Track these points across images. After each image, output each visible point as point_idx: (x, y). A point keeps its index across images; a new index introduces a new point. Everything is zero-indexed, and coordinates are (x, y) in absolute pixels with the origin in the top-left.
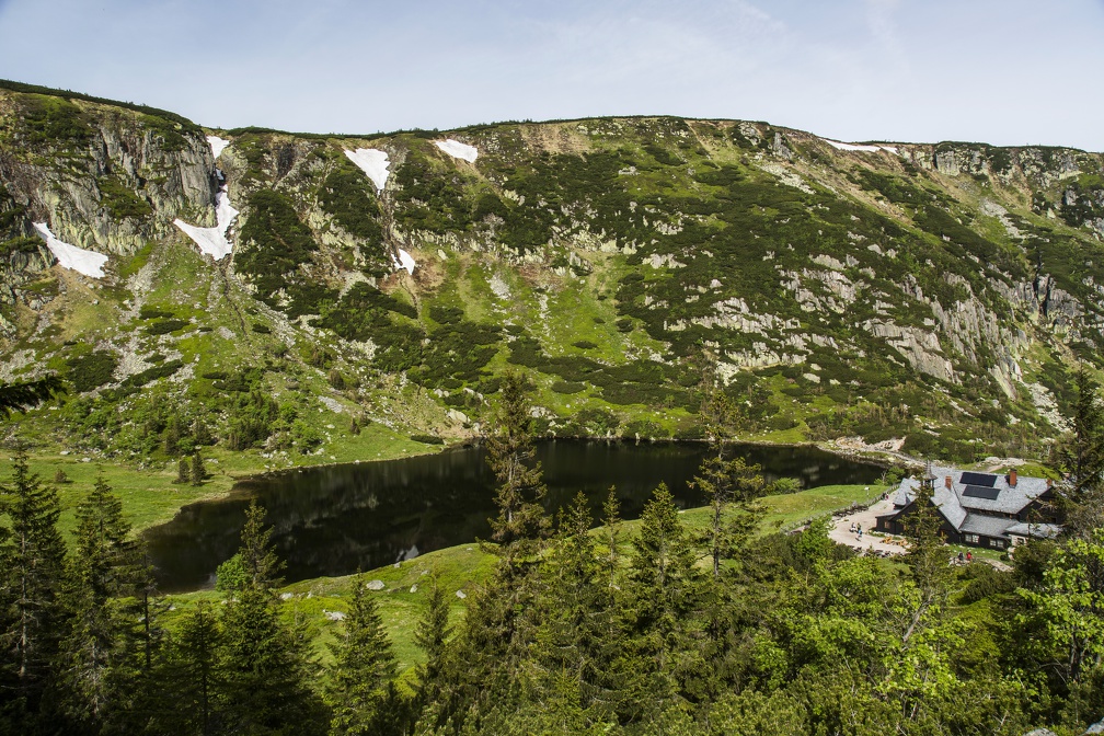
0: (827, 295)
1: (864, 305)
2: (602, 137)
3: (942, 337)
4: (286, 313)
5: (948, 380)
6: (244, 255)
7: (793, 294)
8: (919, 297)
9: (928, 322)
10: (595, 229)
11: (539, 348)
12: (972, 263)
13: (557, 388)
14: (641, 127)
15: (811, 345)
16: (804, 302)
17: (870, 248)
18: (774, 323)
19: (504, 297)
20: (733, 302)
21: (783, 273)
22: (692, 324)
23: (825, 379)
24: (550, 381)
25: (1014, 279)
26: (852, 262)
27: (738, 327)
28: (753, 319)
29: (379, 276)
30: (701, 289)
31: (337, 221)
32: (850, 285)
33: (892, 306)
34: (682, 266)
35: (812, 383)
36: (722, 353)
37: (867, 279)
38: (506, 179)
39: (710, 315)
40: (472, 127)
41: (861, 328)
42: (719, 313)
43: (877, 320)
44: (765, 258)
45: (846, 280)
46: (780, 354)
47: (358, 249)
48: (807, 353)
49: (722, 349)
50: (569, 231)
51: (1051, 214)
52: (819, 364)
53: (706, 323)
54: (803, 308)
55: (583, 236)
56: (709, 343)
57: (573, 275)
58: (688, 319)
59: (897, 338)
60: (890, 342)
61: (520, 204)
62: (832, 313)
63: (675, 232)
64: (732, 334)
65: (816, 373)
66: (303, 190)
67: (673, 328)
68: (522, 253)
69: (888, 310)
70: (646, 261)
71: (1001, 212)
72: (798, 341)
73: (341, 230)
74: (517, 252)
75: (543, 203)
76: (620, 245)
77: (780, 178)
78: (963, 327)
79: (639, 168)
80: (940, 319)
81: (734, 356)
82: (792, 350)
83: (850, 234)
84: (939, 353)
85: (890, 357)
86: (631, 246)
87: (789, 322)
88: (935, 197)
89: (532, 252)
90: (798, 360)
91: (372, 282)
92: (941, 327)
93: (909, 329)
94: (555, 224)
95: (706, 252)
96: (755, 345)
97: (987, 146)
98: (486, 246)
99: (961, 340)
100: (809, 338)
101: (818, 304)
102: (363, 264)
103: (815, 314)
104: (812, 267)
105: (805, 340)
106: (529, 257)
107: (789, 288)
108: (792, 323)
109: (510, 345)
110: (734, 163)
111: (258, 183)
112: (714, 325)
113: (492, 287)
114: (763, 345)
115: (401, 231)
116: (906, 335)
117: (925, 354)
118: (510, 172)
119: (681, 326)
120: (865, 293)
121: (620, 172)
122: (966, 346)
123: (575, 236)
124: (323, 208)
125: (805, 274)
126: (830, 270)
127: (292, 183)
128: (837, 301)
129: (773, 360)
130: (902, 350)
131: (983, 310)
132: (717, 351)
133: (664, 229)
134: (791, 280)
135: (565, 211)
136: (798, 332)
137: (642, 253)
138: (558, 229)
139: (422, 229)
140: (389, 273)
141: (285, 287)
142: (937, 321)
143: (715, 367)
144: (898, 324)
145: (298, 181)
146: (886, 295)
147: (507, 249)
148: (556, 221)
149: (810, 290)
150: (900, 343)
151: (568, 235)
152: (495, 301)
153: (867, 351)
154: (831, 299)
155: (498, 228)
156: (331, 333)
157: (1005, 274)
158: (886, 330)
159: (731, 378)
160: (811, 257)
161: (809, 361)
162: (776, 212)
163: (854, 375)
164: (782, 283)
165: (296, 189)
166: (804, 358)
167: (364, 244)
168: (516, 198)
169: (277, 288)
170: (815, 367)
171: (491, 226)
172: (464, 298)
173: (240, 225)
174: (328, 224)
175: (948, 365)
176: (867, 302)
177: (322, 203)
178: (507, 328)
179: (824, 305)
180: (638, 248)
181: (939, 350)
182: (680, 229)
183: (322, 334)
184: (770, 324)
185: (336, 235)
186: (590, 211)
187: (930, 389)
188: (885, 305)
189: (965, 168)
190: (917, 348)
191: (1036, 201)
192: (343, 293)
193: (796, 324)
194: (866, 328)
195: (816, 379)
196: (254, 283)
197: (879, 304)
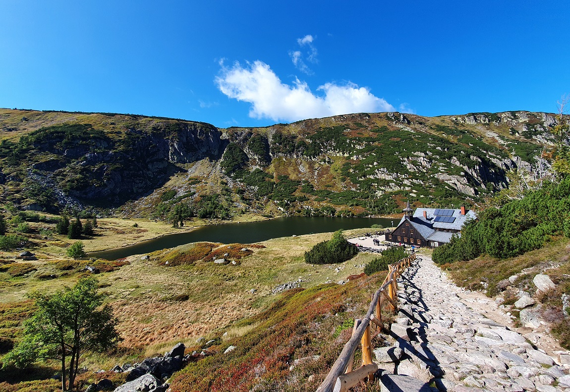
1: (434, 168)
3: (468, 179)
4: (233, 178)
5: (472, 195)
7: (406, 166)
8: (458, 164)
9: (462, 173)
10: (335, 149)
11: (313, 187)
13: (316, 200)
14: (352, 117)
17: (437, 148)
19: (303, 172)
20: (382, 169)
21: (402, 159)
23: (418, 195)
24: (314, 197)
25: (502, 158)
26: (429, 153)
27: (384, 178)
28: (390, 175)
29: (264, 166)
30: (370, 166)
32: (428, 162)
33: (446, 168)
34: (364, 159)
35: (413, 197)
37: (436, 159)
38: (307, 136)
39: (374, 174)
41: (433, 176)
42: (377, 173)
43: (440, 173)
44: (395, 154)
46: (400, 186)
47: (258, 159)
51: (517, 134)
53: (372, 177)
54: (410, 170)
55: (331, 151)
56: (373, 184)
57: (327, 164)
58: (366, 176)
59: (449, 180)
60: (446, 182)
61: (311, 143)
62: (422, 172)
63: (362, 148)
64: (382, 180)
67: (360, 179)
70: (352, 158)
71: (495, 135)
72: (406, 182)
74: (309, 158)
75: (318, 142)
76: (344, 154)
77: (402, 129)
79: (351, 129)
80: (468, 172)
81: (383, 188)
82: (406, 185)
83: (428, 144)
85: (446, 187)
86: (347, 154)
88: (466, 132)
89: (314, 157)
90: (407, 189)
91: (261, 168)
92: (468, 175)
93: (454, 176)
94: (322, 148)
95: (373, 154)
98: (298, 156)
99: (478, 181)
100: (412, 181)
102: (259, 163)
103: (414, 173)
104: (413, 156)
107: (404, 164)
108: (405, 176)
109: (302, 186)
110: (386, 125)
111: (232, 142)
112: (375, 178)
113: (299, 169)
114: (393, 184)
115: (272, 153)
116: (452, 178)
117: (461, 185)
118: (308, 133)
119: (363, 179)
120: (435, 164)
121: (344, 131)
122: (481, 183)
125: (410, 159)
126: (420, 157)
127: (241, 141)
129: (397, 189)
132: (376, 187)
133: (358, 147)
134: (405, 161)
135: (325, 144)
136: (407, 179)
141: (233, 171)
143: (375, 192)
144: (449, 174)
146: (444, 164)
147: (305, 157)
149: (412, 164)
150: (451, 182)
151: (326, 151)
152: (300, 173)
153: (436, 185)
154: (421, 167)
155: (303, 151)
156: (245, 184)
157: (498, 156)
158: (444, 177)
159: (381, 196)
160: (413, 153)
162: (399, 139)
163: (431, 194)
164: (401, 162)
166: (410, 188)
167: (260, 157)
168: (309, 141)
170: (414, 191)
172: (290, 172)
175: (472, 189)
178: (303, 181)
179: (418, 169)
180: (349, 154)
181: (468, 184)
183: (242, 184)
184: (396, 176)
186: (334, 144)
187: (464, 199)
188: (443, 168)
189: (479, 121)
190: (457, 183)
192: (252, 172)
194: (436, 176)
195: (415, 195)
196: (225, 170)
197: (441, 168)
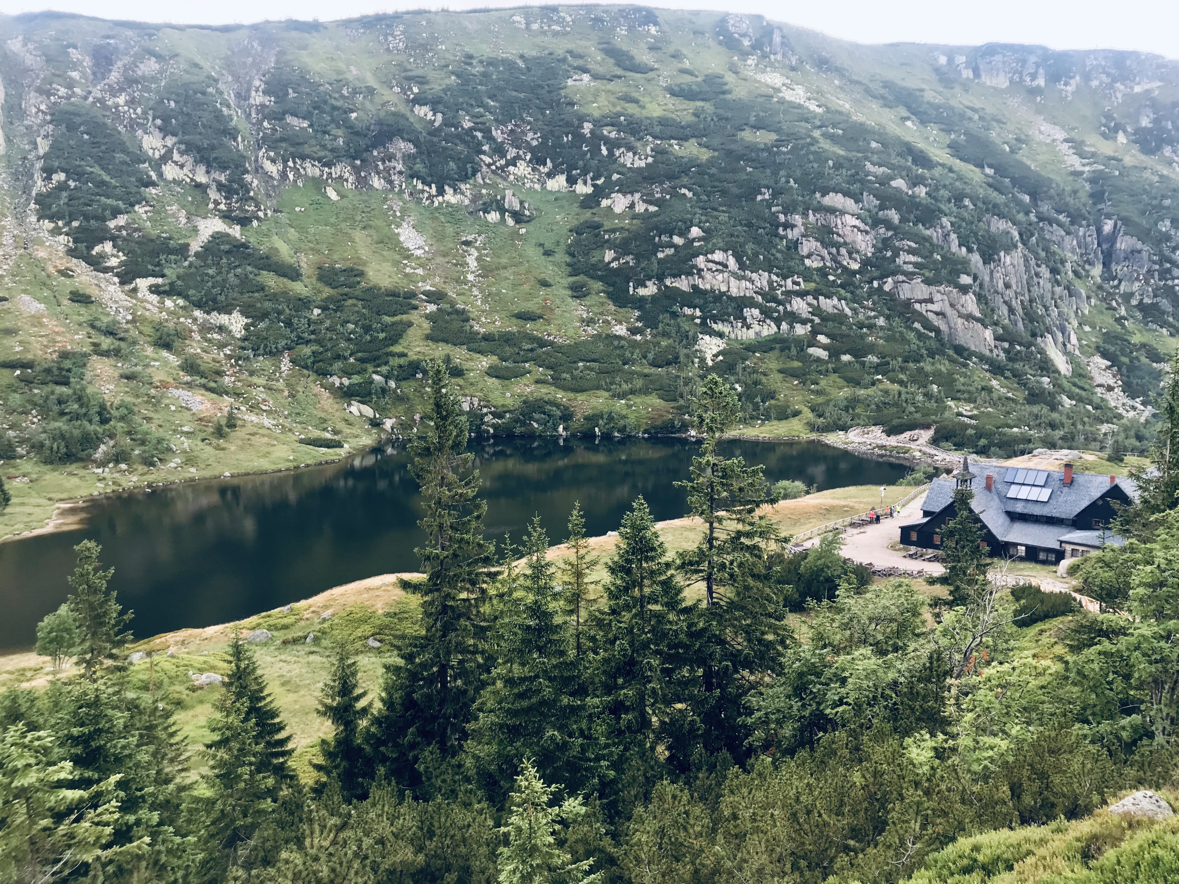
0: (838, 246)
1: (884, 258)
2: (544, 33)
3: (981, 298)
4: (117, 275)
5: (987, 353)
6: (49, 195)
7: (795, 245)
8: (954, 246)
9: (965, 279)
10: (538, 160)
11: (467, 320)
12: (1019, 203)
13: (493, 372)
15: (817, 311)
16: (809, 256)
17: (894, 184)
18: (770, 283)
19: (419, 252)
20: (718, 256)
21: (782, 218)
22: (666, 287)
23: (834, 353)
24: (485, 362)
25: (1072, 223)
26: (870, 201)
27: (724, 289)
28: (744, 278)
29: (244, 222)
30: (678, 240)
31: (183, 147)
32: (867, 233)
33: (920, 260)
34: (653, 209)
35: (818, 360)
36: (704, 323)
37: (888, 224)
38: (416, 90)
39: (689, 274)
40: (367, 17)
41: (880, 287)
42: (700, 271)
43: (901, 278)
44: (759, 198)
45: (862, 226)
46: (778, 322)
47: (214, 187)
48: (812, 321)
49: (704, 319)
50: (503, 162)
51: (1121, 138)
52: (827, 335)
53: (683, 284)
54: (807, 262)
55: (522, 169)
56: (688, 311)
57: (510, 222)
58: (660, 278)
59: (925, 301)
60: (917, 306)
61: (437, 124)
62: (845, 269)
63: (643, 164)
64: (719, 297)
65: (825, 347)
66: (132, 102)
67: (642, 292)
68: (441, 192)
69: (916, 265)
70: (605, 203)
71: (1060, 135)
72: (799, 306)
73: (188, 160)
74: (434, 190)
75: (467, 124)
76: (572, 181)
77: (778, 90)
78: (1007, 286)
79: (596, 77)
80: (980, 275)
81: (718, 327)
82: (793, 318)
83: (869, 166)
84: (978, 320)
85: (917, 325)
86: (585, 183)
87: (789, 281)
88: (976, 117)
89: (455, 190)
90: (800, 330)
91: (236, 231)
92: (981, 286)
93: (941, 288)
94: (484, 153)
95: (684, 191)
96: (747, 312)
97: (1044, 49)
98: (391, 182)
99: (1005, 302)
100: (815, 302)
101: (827, 257)
102: (222, 207)
103: (823, 272)
104: (820, 209)
105: (809, 304)
106: (450, 197)
107: (790, 237)
108: (795, 283)
109: (428, 317)
110: (719, 71)
111: (62, 91)
112: (695, 287)
113: (402, 239)
114: (756, 312)
115: (273, 161)
116: (937, 297)
117: (960, 321)
118: (421, 81)
119: (650, 290)
120: (886, 243)
121: (570, 82)
122: (1011, 311)
123: (511, 168)
124: (160, 129)
125: (811, 218)
126: (843, 213)
127: (114, 92)
128: (850, 253)
129: (769, 330)
130: (931, 316)
131: (1033, 262)
132: (698, 321)
133: (628, 160)
134: (793, 226)
135: (497, 135)
136: (802, 294)
137: (599, 193)
138: (488, 160)
139: (303, 158)
140: (258, 218)
141: (113, 239)
142: (975, 278)
143: (695, 340)
144: (928, 282)
145: (122, 90)
146: (913, 245)
147: (420, 186)
148: (486, 148)
149: (817, 240)
150: (930, 306)
151: (502, 168)
152: (408, 257)
153: (888, 318)
154: (843, 251)
155: (408, 158)
156: (181, 302)
157: (1062, 217)
158: (912, 290)
159: (716, 356)
160: (818, 195)
161: (815, 332)
162: (774, 136)
163: (871, 349)
164: (781, 231)
165: (121, 100)
166: (808, 327)
167: (223, 179)
168: (430, 116)
169: (101, 241)
170: (822, 339)
171: (399, 155)
172: (364, 253)
173: (41, 152)
174: (170, 151)
175: (988, 334)
176: (889, 254)
177: (159, 122)
178: (426, 293)
179: (834, 259)
180: (594, 186)
181: (978, 315)
182: (650, 160)
183: (169, 303)
184: (765, 283)
185: (182, 166)
186: (530, 135)
187: (966, 366)
188: (912, 258)
189: (1016, 77)
190: (949, 311)
191: (1104, 121)
192: (195, 246)
193: (798, 284)
194: (887, 288)
195: (823, 354)
196: (67, 234)
197: (904, 257)
